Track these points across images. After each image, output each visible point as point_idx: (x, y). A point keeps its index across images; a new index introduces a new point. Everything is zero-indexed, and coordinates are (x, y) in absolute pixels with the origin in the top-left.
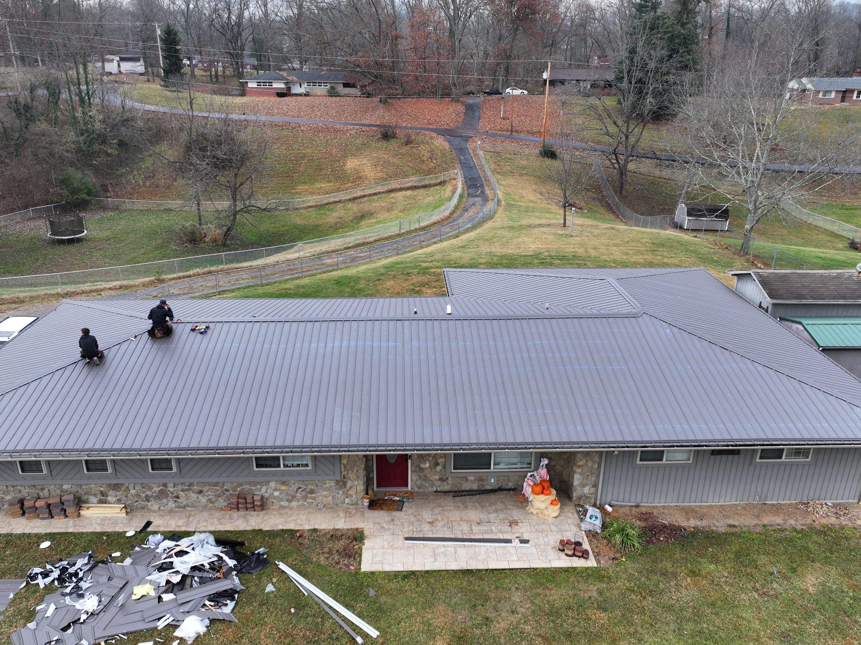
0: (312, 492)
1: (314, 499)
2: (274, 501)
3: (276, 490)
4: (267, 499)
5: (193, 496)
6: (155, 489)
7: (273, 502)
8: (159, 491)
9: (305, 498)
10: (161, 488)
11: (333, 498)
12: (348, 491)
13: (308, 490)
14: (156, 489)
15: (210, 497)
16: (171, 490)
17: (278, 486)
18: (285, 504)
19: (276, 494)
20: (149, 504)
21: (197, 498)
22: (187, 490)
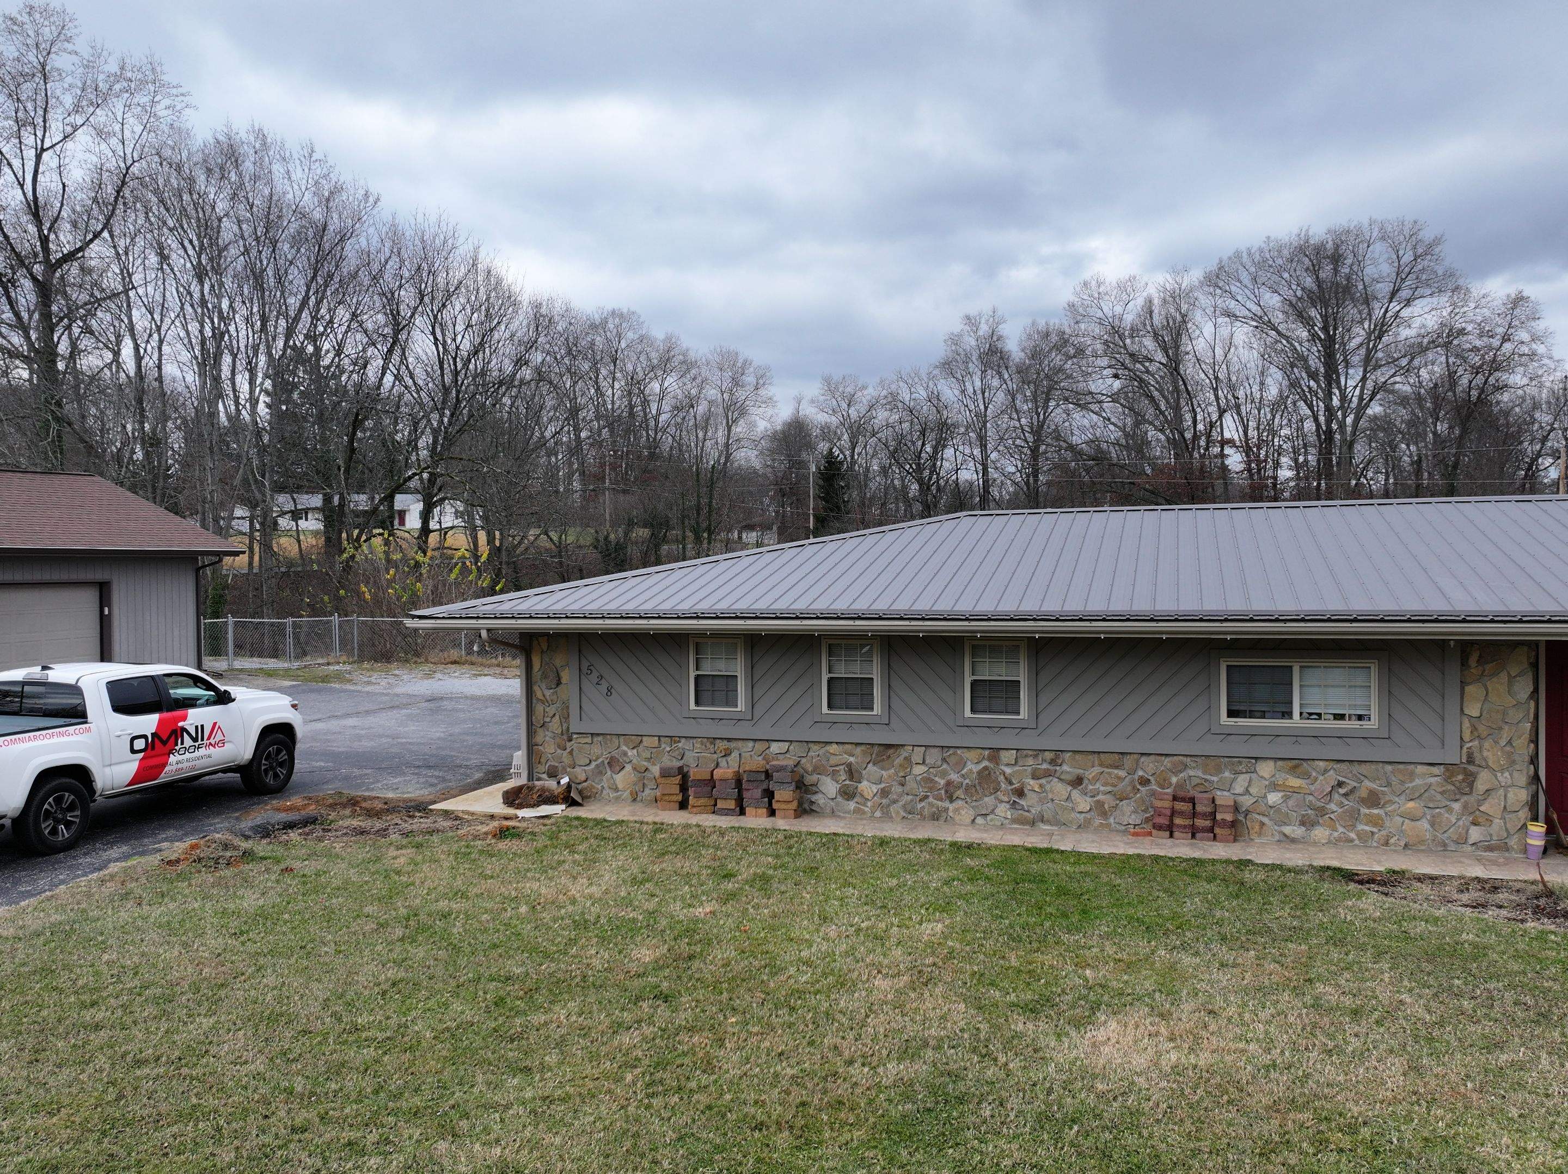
0: (1373, 800)
1: (1376, 822)
2: (1265, 820)
3: (1274, 787)
4: (1247, 813)
5: (1059, 789)
6: (970, 766)
7: (1262, 824)
8: (979, 773)
9: (1353, 817)
10: (985, 763)
11: (1432, 824)
12: (1480, 803)
13: (1364, 793)
14: (972, 767)
15: (1100, 797)
16: (1008, 771)
17: (1280, 778)
18: (1298, 831)
19: (1274, 798)
20: (951, 807)
21: (1069, 798)
22: (1048, 774)
